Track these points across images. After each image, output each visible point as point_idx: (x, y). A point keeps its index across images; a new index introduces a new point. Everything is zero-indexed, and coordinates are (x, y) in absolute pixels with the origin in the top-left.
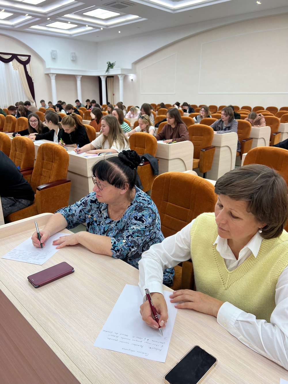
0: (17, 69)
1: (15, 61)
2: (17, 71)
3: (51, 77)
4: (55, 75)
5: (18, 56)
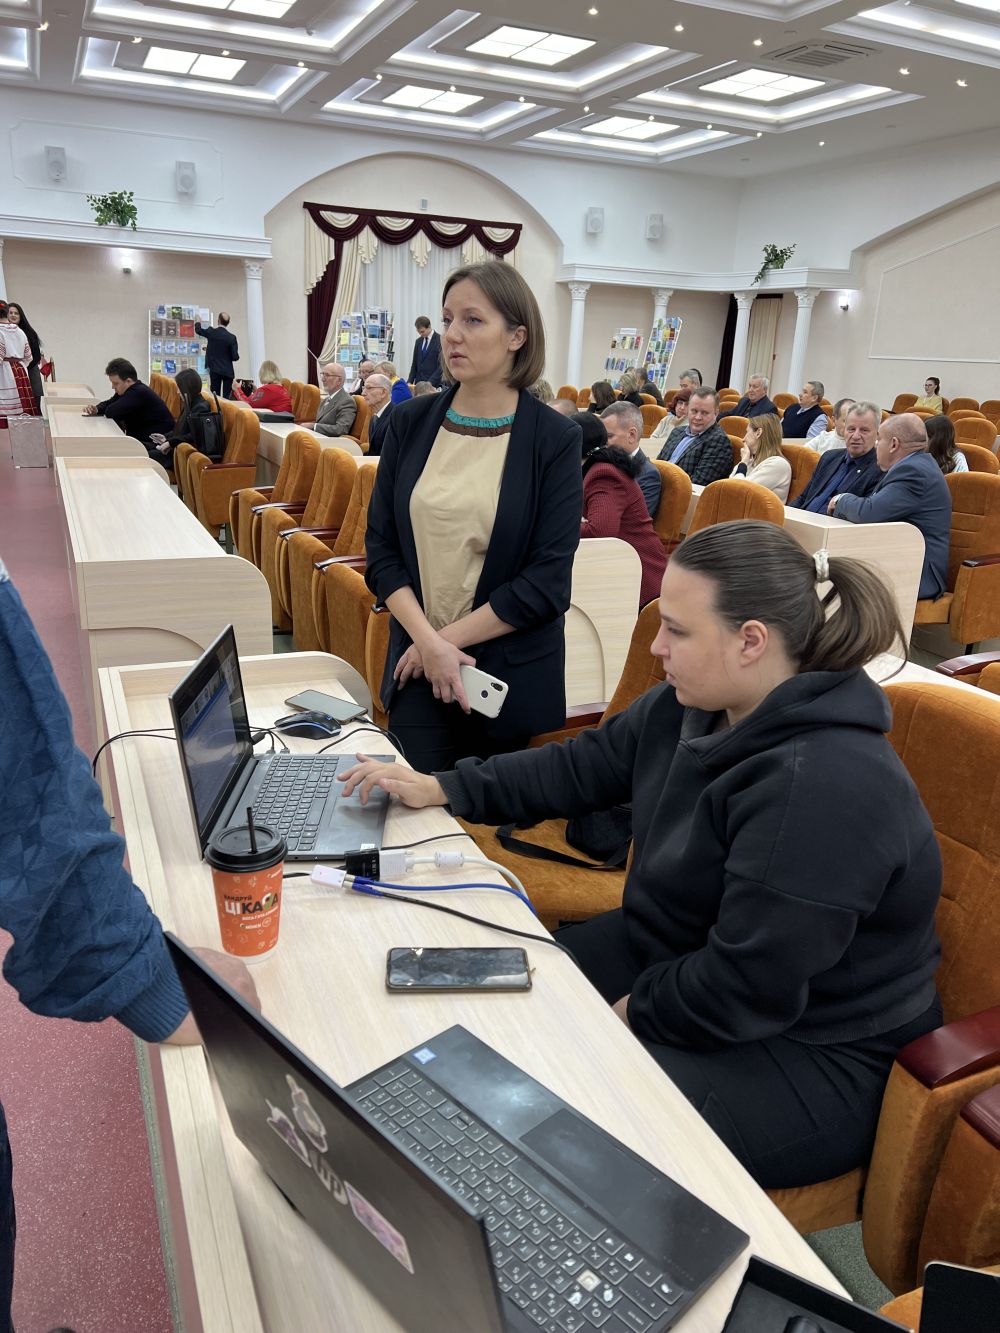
1: (473, 241)
3: (573, 295)
4: (588, 287)
5: (484, 228)
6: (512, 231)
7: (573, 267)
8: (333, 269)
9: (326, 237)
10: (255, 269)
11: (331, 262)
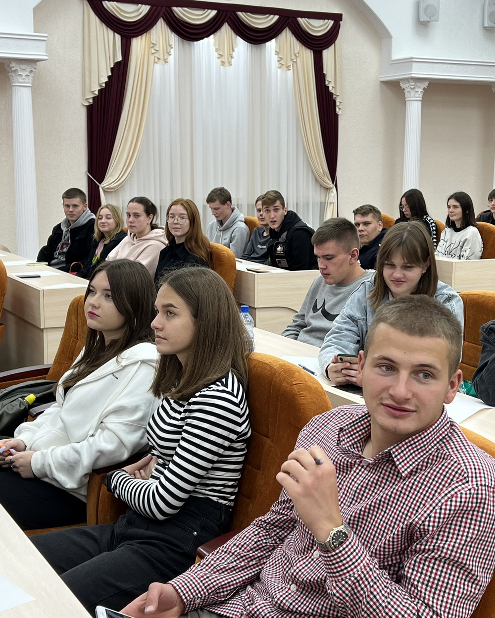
0: (288, 67)
1: (287, 36)
2: (290, 73)
3: (407, 94)
4: (425, 85)
5: (299, 19)
6: (331, 23)
7: (409, 61)
8: (120, 72)
9: (111, 33)
10: (24, 74)
11: (117, 65)
